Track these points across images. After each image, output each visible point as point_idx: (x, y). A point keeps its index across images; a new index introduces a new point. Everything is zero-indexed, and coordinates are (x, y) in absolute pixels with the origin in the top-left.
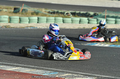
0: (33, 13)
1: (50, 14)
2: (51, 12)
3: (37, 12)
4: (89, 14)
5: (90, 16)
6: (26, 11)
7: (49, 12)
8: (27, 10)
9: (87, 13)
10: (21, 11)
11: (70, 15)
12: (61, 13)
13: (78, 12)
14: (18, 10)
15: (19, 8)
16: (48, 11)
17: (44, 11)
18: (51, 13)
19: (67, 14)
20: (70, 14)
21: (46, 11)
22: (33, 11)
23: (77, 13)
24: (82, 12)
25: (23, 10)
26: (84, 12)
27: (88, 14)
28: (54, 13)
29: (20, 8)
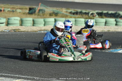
0: (52, 14)
1: (72, 15)
2: (73, 12)
3: (56, 12)
4: (119, 14)
5: (120, 16)
6: (43, 11)
7: (71, 13)
8: (45, 11)
9: (116, 13)
10: (37, 11)
11: (95, 16)
12: (86, 13)
13: (105, 12)
14: (34, 11)
15: (35, 8)
16: (70, 11)
17: (65, 12)
18: (74, 14)
19: (92, 14)
20: (96, 14)
21: (67, 12)
22: (52, 12)
23: (105, 14)
24: (110, 12)
25: (40, 10)
26: (113, 12)
27: (117, 15)
28: (77, 13)
29: (37, 8)
